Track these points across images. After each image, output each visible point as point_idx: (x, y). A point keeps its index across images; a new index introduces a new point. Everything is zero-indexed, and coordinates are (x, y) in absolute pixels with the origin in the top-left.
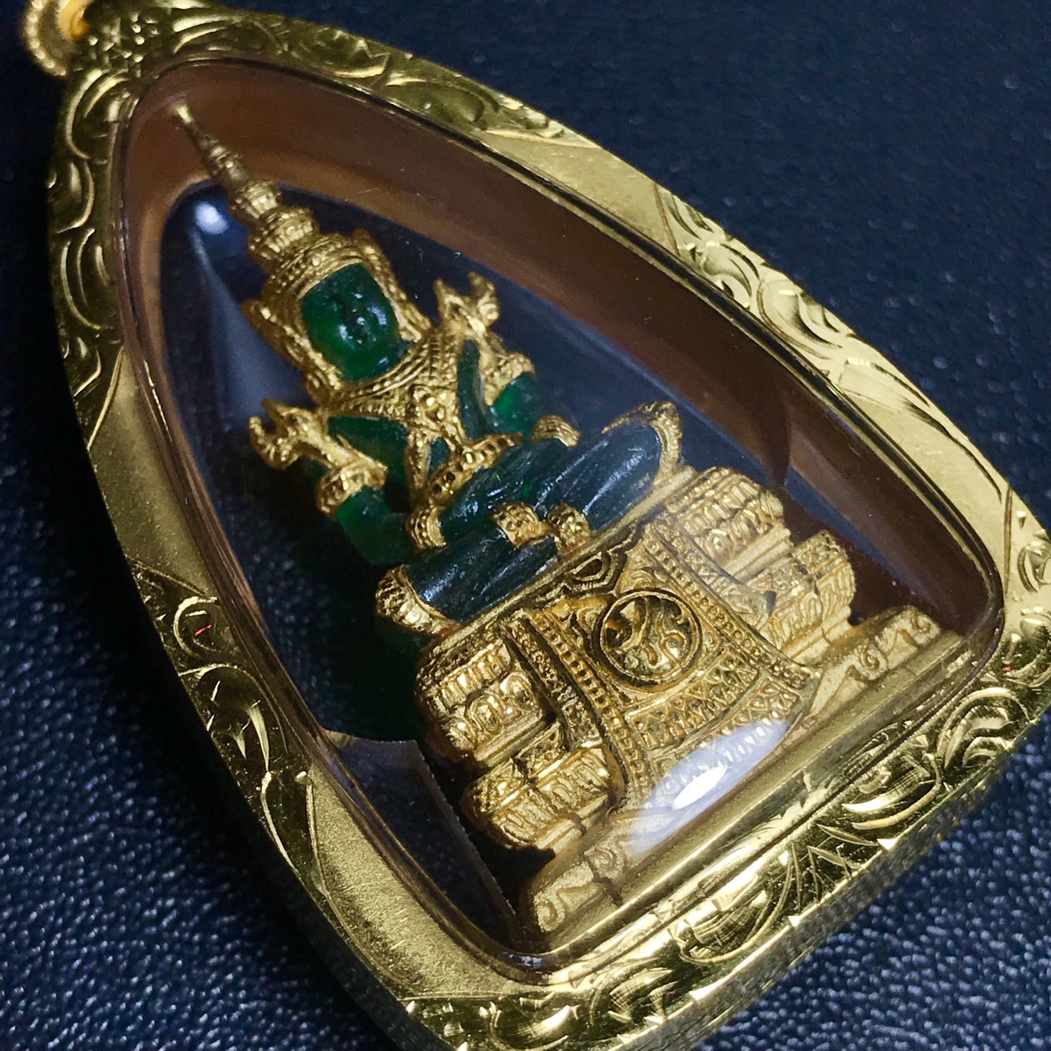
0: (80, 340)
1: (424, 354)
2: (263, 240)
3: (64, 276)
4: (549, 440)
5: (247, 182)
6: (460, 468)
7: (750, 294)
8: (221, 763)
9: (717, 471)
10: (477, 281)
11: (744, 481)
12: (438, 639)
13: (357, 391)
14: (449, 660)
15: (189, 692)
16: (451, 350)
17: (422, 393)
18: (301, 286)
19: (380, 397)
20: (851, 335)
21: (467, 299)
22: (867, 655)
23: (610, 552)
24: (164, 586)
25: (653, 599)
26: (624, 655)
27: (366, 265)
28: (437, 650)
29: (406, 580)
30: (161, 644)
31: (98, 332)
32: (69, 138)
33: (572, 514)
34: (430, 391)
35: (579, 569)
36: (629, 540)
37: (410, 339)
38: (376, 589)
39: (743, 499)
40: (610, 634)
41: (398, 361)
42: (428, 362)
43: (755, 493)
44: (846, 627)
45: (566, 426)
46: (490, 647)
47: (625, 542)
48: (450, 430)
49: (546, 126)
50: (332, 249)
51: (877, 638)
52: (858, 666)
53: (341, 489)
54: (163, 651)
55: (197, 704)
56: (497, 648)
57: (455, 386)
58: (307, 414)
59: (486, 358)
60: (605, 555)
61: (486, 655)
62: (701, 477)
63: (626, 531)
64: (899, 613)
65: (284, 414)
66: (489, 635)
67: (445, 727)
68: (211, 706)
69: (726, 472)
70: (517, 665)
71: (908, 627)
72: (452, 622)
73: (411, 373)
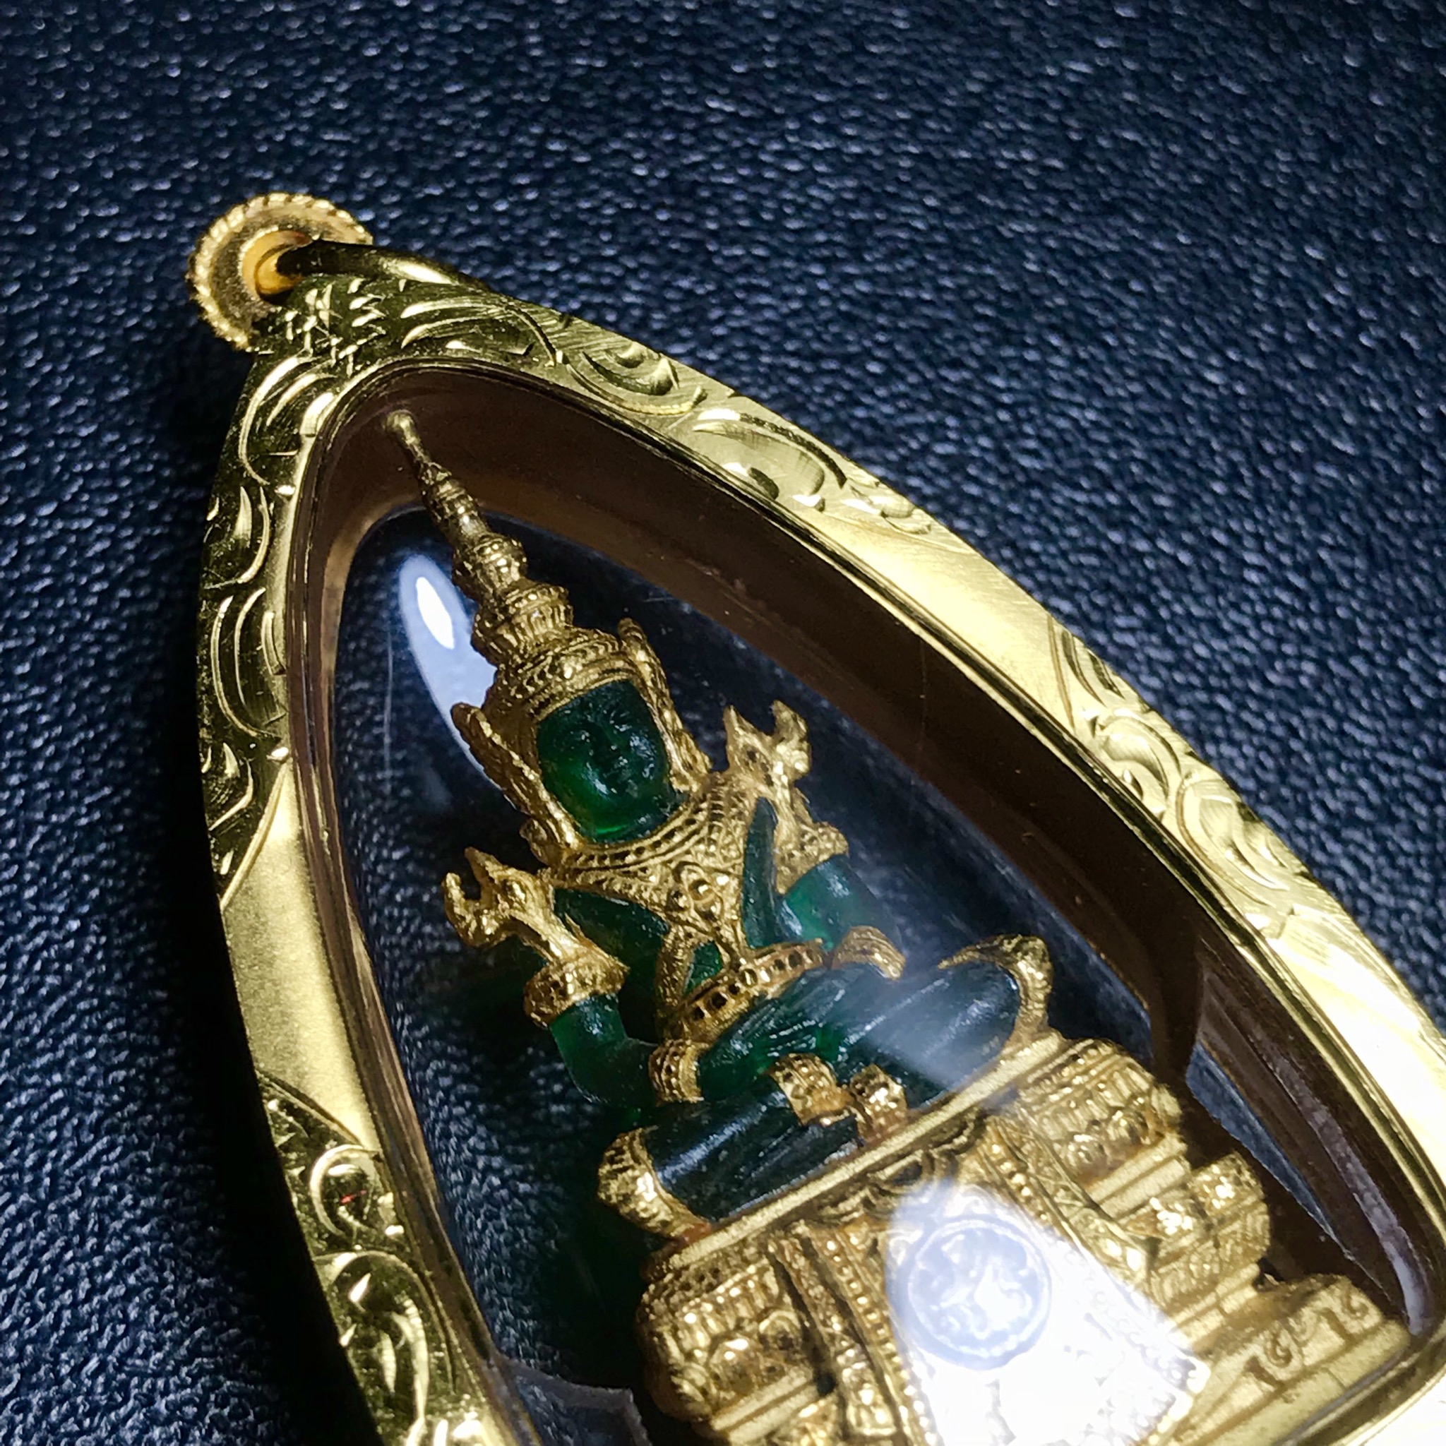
0: (226, 747)
1: (701, 817)
2: (495, 628)
3: (214, 651)
4: (861, 966)
5: (481, 540)
6: (733, 990)
7: (1166, 793)
8: (360, 1396)
9: (1094, 1047)
10: (785, 714)
11: (1131, 1066)
12: (679, 1245)
13: (603, 858)
14: (693, 1282)
15: (325, 1286)
16: (740, 815)
17: (694, 877)
18: (543, 705)
19: (635, 875)
20: (1303, 874)
21: (768, 739)
22: (1275, 1342)
23: (935, 1153)
24: (305, 1125)
25: (989, 1233)
26: (942, 1313)
27: (636, 683)
28: (676, 1261)
29: (644, 1155)
30: (292, 1210)
31: (253, 740)
32: (242, 450)
33: (886, 1085)
34: (703, 875)
35: (889, 1171)
36: (963, 1139)
37: (683, 788)
38: (599, 1162)
39: (1127, 1093)
40: (925, 1278)
41: (664, 821)
42: (705, 831)
43: (1145, 1086)
44: (1250, 1293)
45: (887, 947)
46: (752, 1269)
47: (957, 1141)
48: (727, 933)
49: (909, 515)
50: (592, 655)
51: (1292, 1321)
52: (1263, 1359)
53: (564, 994)
54: (295, 1220)
55: (334, 1305)
56: (761, 1272)
57: (739, 870)
58: (527, 879)
59: (785, 828)
60: (928, 1156)
61: (744, 1281)
62: (1072, 1052)
63: (959, 1123)
64: (1326, 1285)
65: (494, 875)
66: (750, 1252)
67: (676, 1380)
68: (352, 1311)
69: (1106, 1050)
70: (787, 1299)
71: (1337, 1308)
72: (700, 1220)
73: (682, 843)
